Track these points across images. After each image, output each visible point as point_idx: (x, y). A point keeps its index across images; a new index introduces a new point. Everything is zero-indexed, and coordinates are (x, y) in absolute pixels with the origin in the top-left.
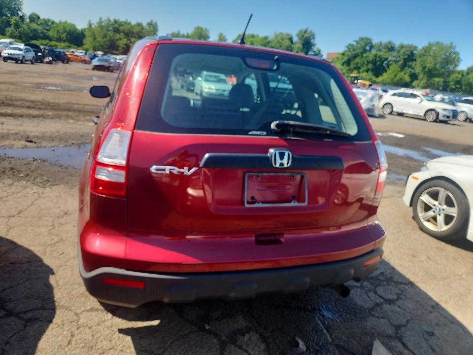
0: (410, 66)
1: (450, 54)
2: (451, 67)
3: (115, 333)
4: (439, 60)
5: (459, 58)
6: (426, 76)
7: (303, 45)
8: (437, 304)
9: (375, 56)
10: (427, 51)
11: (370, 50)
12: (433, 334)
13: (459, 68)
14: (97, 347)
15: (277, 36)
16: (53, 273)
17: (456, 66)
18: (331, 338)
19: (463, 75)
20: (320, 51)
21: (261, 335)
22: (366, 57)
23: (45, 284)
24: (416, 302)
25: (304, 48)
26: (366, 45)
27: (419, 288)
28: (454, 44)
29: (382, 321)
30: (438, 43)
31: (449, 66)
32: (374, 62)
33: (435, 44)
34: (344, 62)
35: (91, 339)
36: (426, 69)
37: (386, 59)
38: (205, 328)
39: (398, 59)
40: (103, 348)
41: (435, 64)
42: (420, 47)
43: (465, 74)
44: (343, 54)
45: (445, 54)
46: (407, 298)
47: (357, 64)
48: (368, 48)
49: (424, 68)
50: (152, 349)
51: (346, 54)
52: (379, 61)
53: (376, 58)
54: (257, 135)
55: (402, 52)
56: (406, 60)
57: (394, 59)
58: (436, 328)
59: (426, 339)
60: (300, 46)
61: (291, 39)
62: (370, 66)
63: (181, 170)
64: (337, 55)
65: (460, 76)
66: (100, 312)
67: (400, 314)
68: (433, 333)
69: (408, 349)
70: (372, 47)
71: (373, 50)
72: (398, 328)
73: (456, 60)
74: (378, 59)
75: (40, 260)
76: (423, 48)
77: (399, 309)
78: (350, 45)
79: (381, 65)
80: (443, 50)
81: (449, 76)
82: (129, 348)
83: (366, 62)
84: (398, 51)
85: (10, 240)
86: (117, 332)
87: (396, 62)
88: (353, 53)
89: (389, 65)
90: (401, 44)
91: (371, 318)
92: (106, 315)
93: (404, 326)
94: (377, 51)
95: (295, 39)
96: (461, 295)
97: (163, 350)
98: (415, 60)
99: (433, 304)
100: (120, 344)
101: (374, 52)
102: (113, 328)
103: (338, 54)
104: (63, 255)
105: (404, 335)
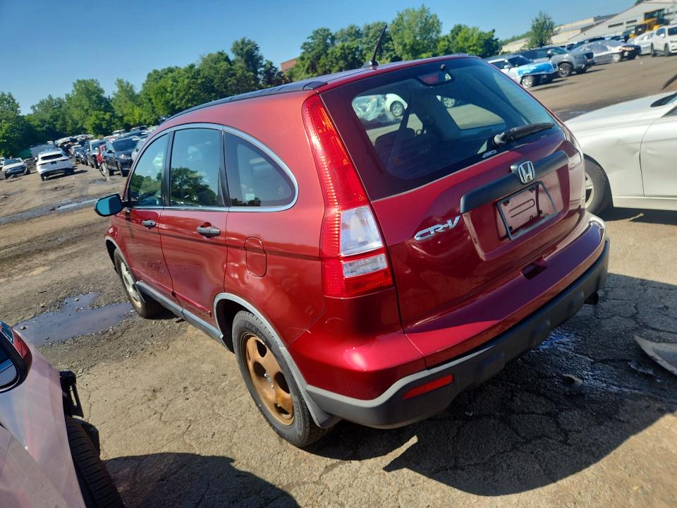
0: (388, 50)
1: (426, 19)
2: (433, 35)
3: (384, 475)
4: (417, 30)
5: (438, 22)
6: (410, 54)
7: (246, 61)
8: (643, 280)
9: (342, 48)
10: (398, 24)
11: (333, 43)
12: (667, 308)
13: (442, 35)
14: (384, 499)
15: (205, 61)
16: (233, 461)
17: (438, 32)
18: (590, 358)
19: (448, 41)
20: (271, 64)
21: (527, 391)
22: (332, 53)
23: (237, 476)
24: (623, 288)
25: (248, 65)
26: (325, 38)
27: (613, 274)
28: (427, 7)
29: (615, 318)
30: (407, 11)
31: (431, 35)
32: (344, 57)
33: (405, 13)
34: (308, 69)
35: (366, 495)
36: (408, 47)
37: (357, 48)
38: (468, 416)
39: (371, 44)
40: (391, 495)
41: (415, 37)
42: (389, 22)
43: (451, 39)
44: (302, 59)
45: (421, 22)
46: (612, 288)
47: (324, 65)
48: (329, 41)
49: (405, 45)
50: (441, 465)
51: (306, 57)
52: (349, 54)
53: (344, 50)
54: (490, 156)
55: (370, 35)
56: (380, 44)
57: (365, 46)
58: (663, 300)
59: (666, 315)
60: (242, 64)
61: (227, 59)
62: (341, 63)
63: (445, 226)
64: (295, 62)
65: (447, 43)
66: (341, 466)
67: (622, 305)
68: (665, 306)
69: (661, 331)
70: (333, 39)
71: (335, 42)
72: (634, 317)
73: (435, 25)
74: (347, 51)
75: (194, 456)
76: (393, 22)
77: (618, 301)
78: (305, 44)
79: (354, 58)
80: (417, 17)
81: (435, 47)
82: (418, 479)
83: (334, 61)
84: (367, 36)
85: (120, 458)
86: (386, 473)
87: (369, 49)
88: (314, 53)
89: (363, 57)
90: (365, 25)
91: (603, 322)
92: (350, 464)
93: (637, 313)
94: (342, 41)
95: (232, 57)
96: (653, 262)
97: (453, 460)
98: (390, 39)
99: (639, 282)
100: (404, 481)
101: (339, 44)
102: (376, 471)
103: (296, 60)
104: (216, 436)
105: (645, 321)
